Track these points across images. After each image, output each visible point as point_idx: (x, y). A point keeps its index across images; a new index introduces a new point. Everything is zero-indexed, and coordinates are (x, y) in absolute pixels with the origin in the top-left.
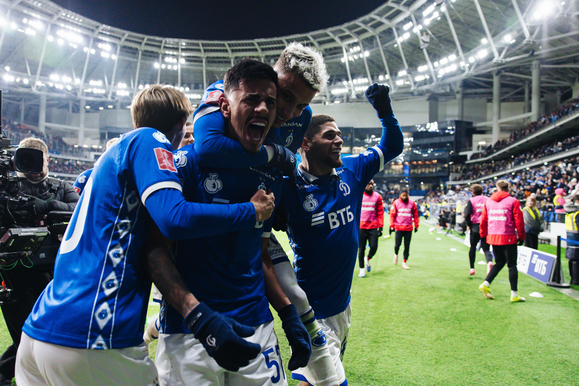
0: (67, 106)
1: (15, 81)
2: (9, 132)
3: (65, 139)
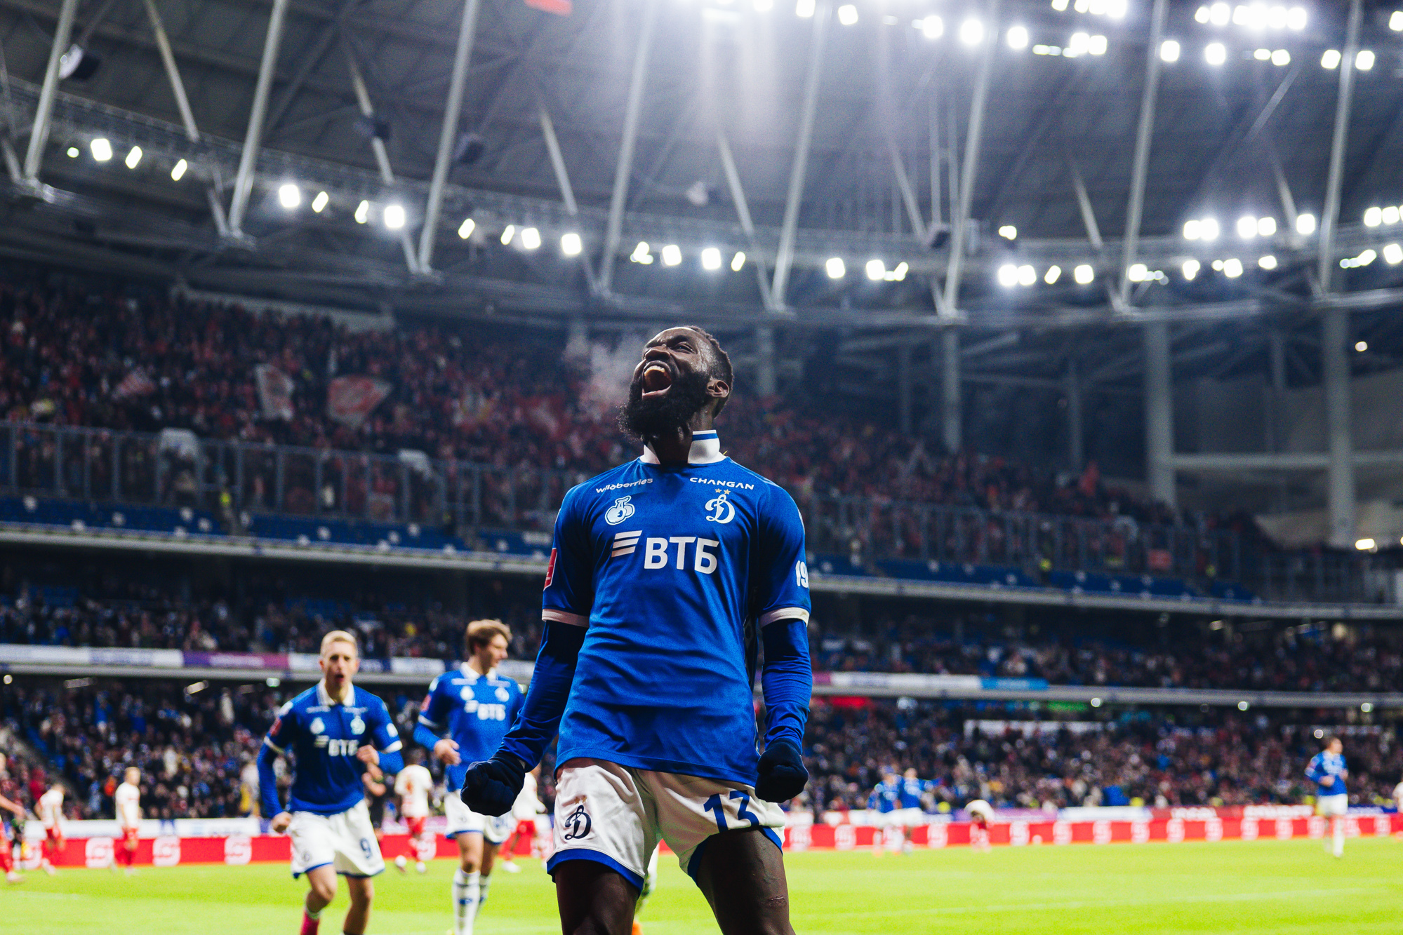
0: (1258, 362)
1: (1041, 284)
3: (1270, 525)
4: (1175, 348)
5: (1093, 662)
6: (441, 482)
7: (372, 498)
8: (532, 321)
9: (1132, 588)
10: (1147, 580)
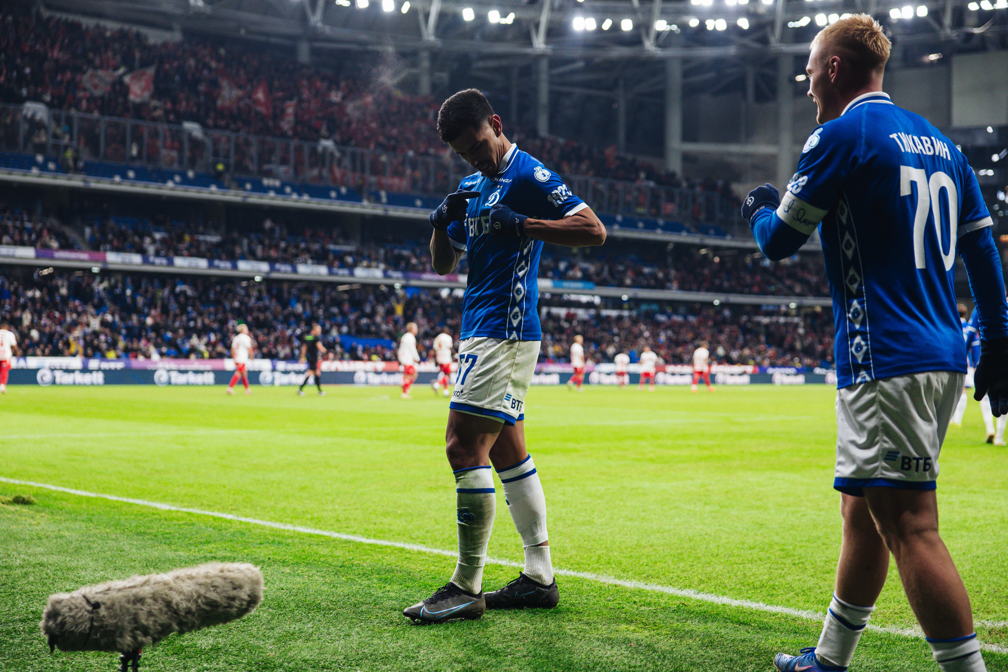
0: (738, 85)
1: (599, 30)
2: (592, 181)
3: (737, 189)
4: (686, 74)
5: (624, 272)
6: (209, 143)
7: (164, 152)
8: (273, 40)
9: (651, 226)
10: (661, 222)
